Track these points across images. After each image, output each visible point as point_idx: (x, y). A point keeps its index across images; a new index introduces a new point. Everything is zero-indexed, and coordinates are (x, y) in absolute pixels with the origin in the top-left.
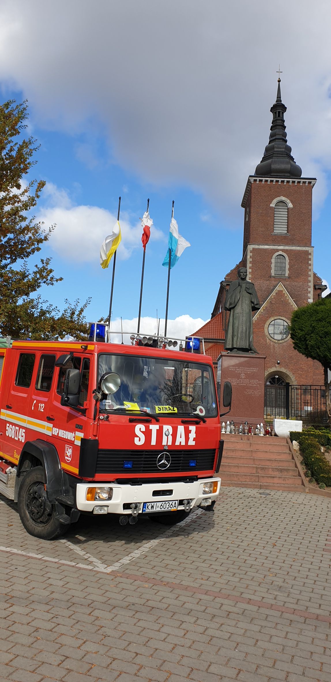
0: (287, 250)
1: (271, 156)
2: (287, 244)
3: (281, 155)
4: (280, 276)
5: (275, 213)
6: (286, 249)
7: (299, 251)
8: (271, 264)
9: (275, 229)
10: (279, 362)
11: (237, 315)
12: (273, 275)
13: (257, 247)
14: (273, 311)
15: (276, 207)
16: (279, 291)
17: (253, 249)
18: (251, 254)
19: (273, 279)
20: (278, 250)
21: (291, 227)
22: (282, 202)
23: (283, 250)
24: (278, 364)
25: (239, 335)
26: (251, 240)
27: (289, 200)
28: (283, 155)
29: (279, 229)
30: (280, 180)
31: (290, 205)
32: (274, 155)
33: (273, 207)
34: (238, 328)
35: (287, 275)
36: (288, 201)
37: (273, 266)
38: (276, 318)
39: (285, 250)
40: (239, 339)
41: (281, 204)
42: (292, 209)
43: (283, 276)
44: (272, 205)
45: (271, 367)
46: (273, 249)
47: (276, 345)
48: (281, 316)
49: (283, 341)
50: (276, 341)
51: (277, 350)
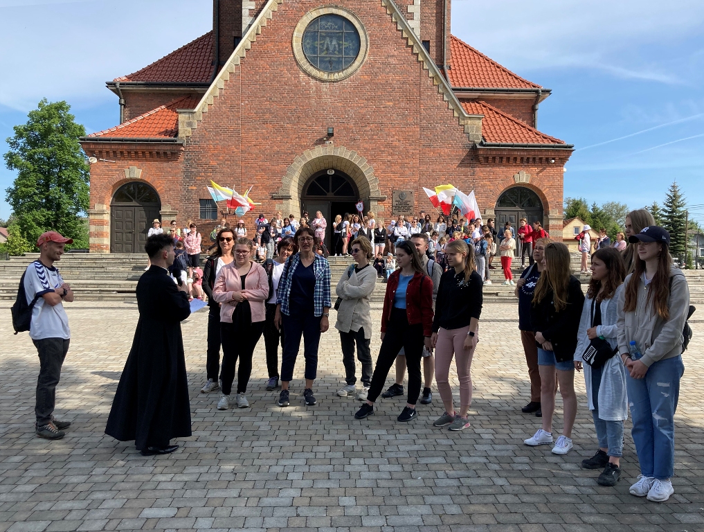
10: (331, 131)
24: (331, 136)
38: (323, 11)
45: (311, 148)
47: (325, 87)
48: (336, 7)
49: (342, 75)
50: (325, 76)
51: (327, 99)
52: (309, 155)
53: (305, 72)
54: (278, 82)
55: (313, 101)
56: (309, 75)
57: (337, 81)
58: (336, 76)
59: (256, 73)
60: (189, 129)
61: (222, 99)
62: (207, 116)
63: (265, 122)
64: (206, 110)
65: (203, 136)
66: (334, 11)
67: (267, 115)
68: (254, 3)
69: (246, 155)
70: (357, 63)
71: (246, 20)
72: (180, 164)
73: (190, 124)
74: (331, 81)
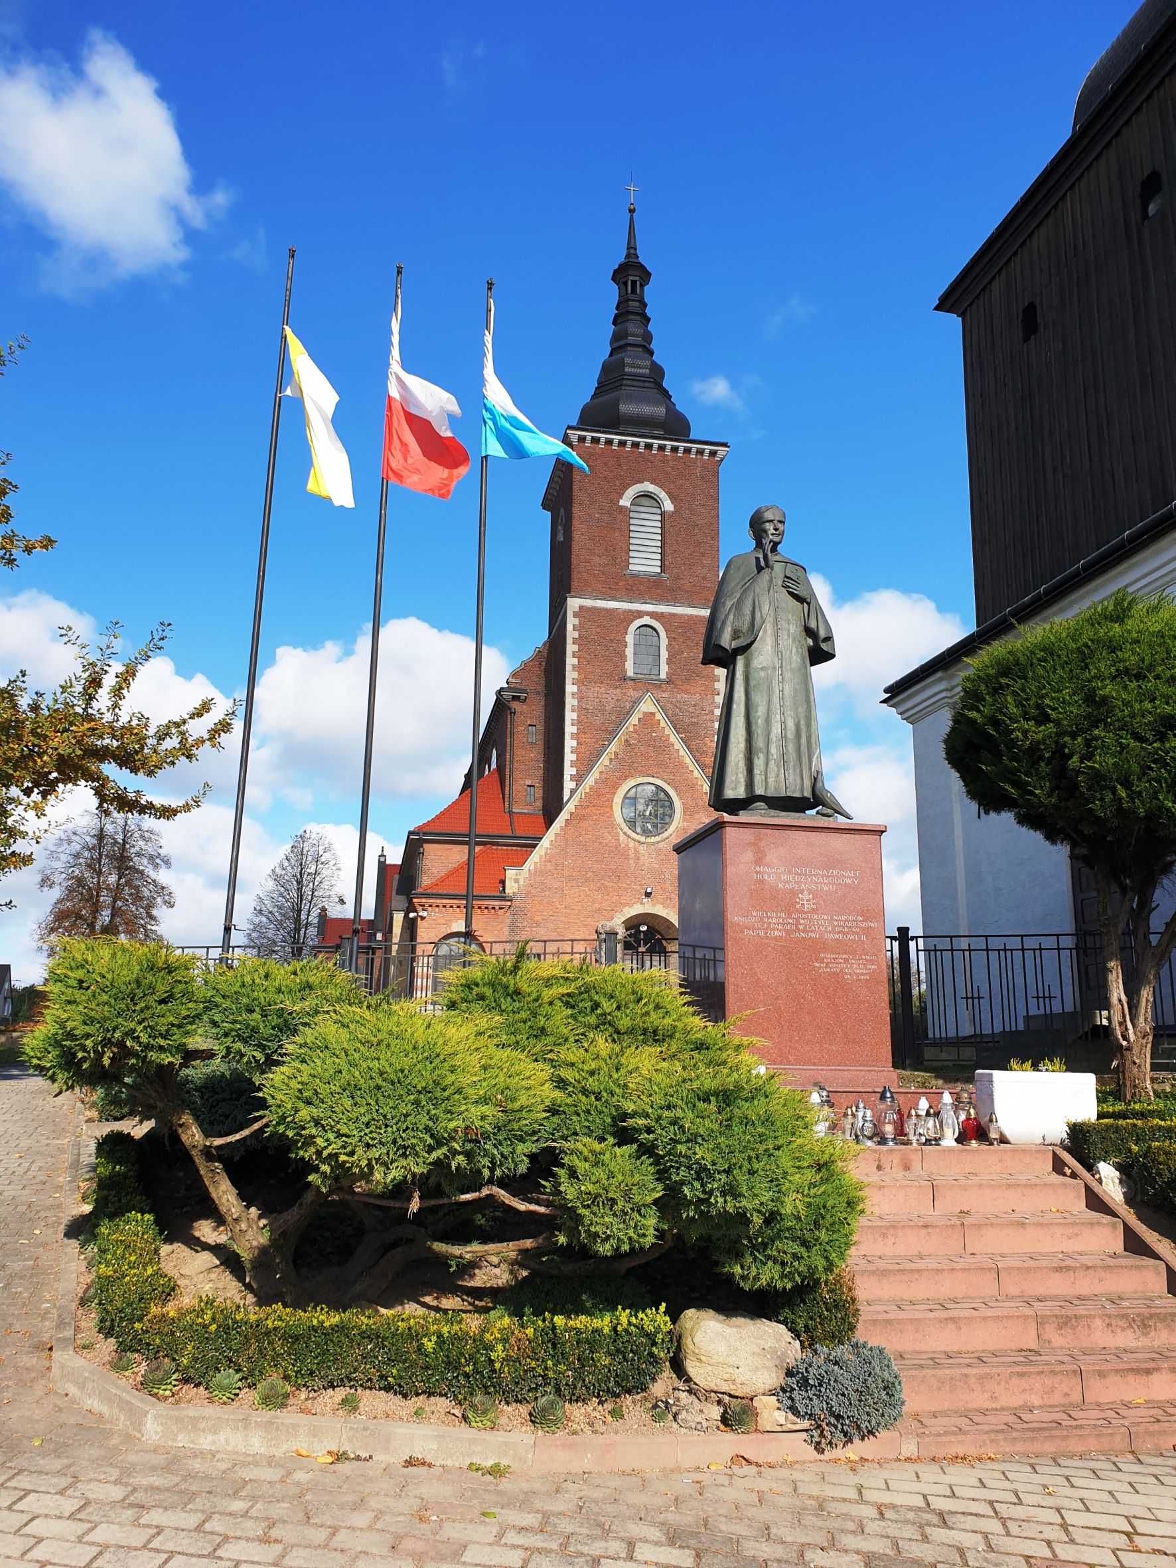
0: (662, 614)
1: (617, 384)
2: (661, 600)
3: (641, 384)
4: (647, 677)
5: (632, 521)
6: (660, 611)
7: (691, 617)
8: (626, 646)
9: (631, 560)
10: (649, 890)
11: (762, 674)
12: (630, 673)
13: (589, 603)
14: (632, 762)
15: (633, 508)
16: (645, 713)
17: (581, 607)
18: (576, 621)
19: (630, 684)
20: (640, 614)
21: (669, 558)
22: (647, 495)
23: (653, 615)
24: (648, 895)
25: (773, 750)
26: (575, 585)
27: (663, 493)
28: (646, 385)
29: (643, 562)
30: (643, 441)
31: (668, 506)
32: (625, 382)
33: (626, 508)
34: (768, 722)
35: (663, 676)
36: (663, 495)
37: (629, 651)
38: (640, 780)
39: (657, 613)
40: (772, 764)
41: (644, 501)
42: (672, 514)
43: (655, 677)
44: (625, 502)
45: (629, 905)
46: (630, 611)
47: (642, 848)
48: (653, 777)
49: (658, 838)
50: (643, 839)
51: (645, 861)
52: (629, 913)
53: (625, 834)
54: (600, 843)
55: (632, 861)
56: (629, 837)
57: (653, 844)
58: (653, 839)
59: (580, 835)
60: (516, 885)
61: (547, 859)
62: (533, 874)
63: (587, 880)
64: (532, 868)
65: (528, 893)
66: (651, 781)
67: (590, 874)
68: (575, 769)
69: (569, 911)
70: (672, 828)
71: (568, 785)
72: (507, 918)
73: (516, 881)
74: (648, 843)
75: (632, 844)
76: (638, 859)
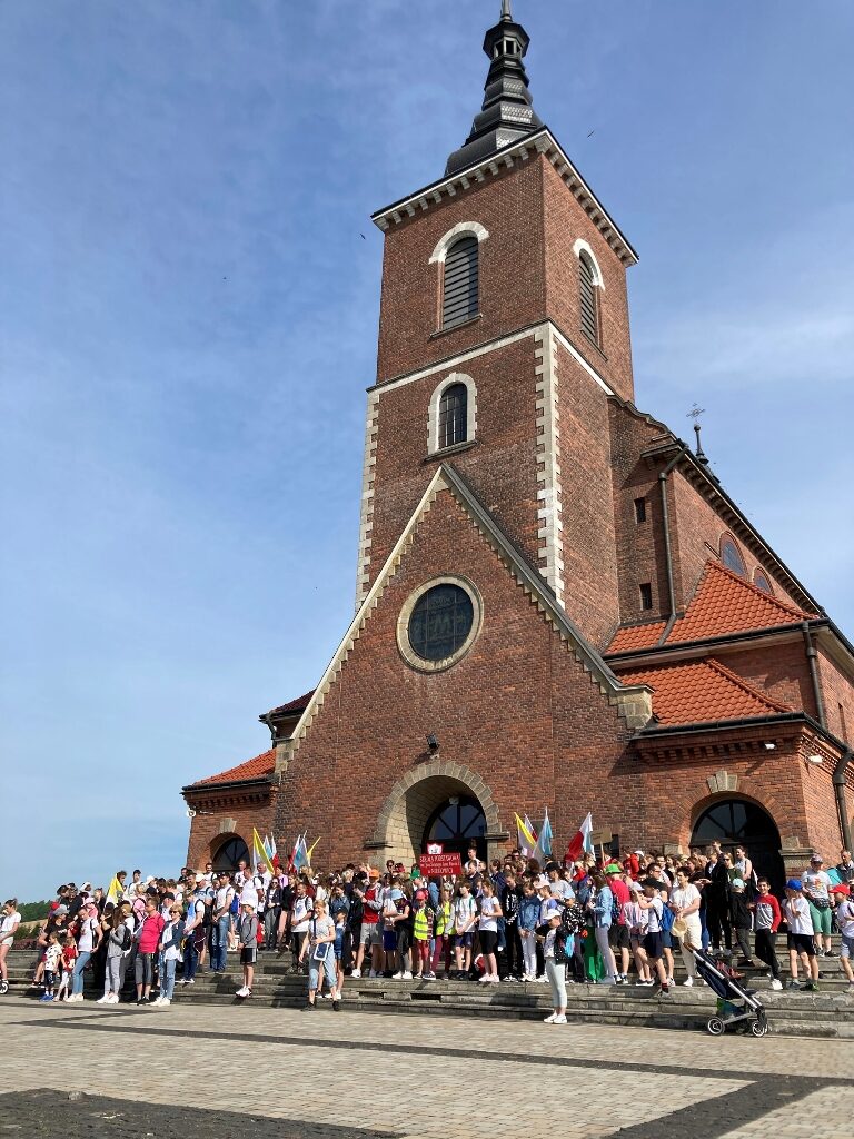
0: (470, 362)
2: (471, 345)
4: (453, 446)
5: (448, 275)
6: (468, 359)
7: (506, 350)
8: (428, 420)
9: (446, 318)
10: (434, 740)
12: (433, 450)
13: (393, 387)
14: (422, 562)
15: (449, 260)
16: (439, 493)
17: (382, 396)
18: (377, 414)
19: (432, 464)
20: (445, 373)
21: (484, 293)
22: (465, 239)
23: (457, 369)
24: (434, 747)
27: (478, 224)
29: (458, 313)
30: (448, 182)
31: (482, 235)
33: (435, 263)
35: (471, 437)
36: (477, 227)
37: (432, 424)
38: (431, 584)
39: (463, 364)
41: (462, 246)
42: (486, 242)
43: (461, 443)
44: (440, 255)
45: (412, 768)
47: (431, 679)
48: (446, 575)
49: (451, 660)
50: (431, 666)
51: (434, 696)
52: (411, 780)
53: (408, 665)
55: (417, 703)
56: (413, 668)
57: (444, 670)
58: (445, 663)
59: (358, 678)
60: (284, 761)
61: (321, 718)
62: (304, 742)
63: (363, 740)
64: (304, 734)
65: (298, 770)
66: (443, 580)
67: (366, 731)
70: (469, 641)
72: (272, 810)
73: (286, 755)
74: (438, 672)
75: (417, 676)
76: (425, 695)
